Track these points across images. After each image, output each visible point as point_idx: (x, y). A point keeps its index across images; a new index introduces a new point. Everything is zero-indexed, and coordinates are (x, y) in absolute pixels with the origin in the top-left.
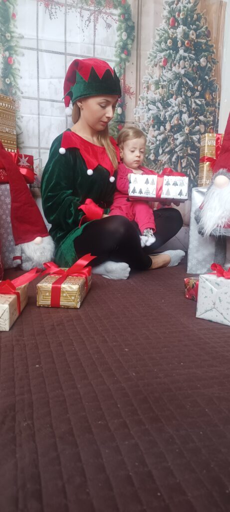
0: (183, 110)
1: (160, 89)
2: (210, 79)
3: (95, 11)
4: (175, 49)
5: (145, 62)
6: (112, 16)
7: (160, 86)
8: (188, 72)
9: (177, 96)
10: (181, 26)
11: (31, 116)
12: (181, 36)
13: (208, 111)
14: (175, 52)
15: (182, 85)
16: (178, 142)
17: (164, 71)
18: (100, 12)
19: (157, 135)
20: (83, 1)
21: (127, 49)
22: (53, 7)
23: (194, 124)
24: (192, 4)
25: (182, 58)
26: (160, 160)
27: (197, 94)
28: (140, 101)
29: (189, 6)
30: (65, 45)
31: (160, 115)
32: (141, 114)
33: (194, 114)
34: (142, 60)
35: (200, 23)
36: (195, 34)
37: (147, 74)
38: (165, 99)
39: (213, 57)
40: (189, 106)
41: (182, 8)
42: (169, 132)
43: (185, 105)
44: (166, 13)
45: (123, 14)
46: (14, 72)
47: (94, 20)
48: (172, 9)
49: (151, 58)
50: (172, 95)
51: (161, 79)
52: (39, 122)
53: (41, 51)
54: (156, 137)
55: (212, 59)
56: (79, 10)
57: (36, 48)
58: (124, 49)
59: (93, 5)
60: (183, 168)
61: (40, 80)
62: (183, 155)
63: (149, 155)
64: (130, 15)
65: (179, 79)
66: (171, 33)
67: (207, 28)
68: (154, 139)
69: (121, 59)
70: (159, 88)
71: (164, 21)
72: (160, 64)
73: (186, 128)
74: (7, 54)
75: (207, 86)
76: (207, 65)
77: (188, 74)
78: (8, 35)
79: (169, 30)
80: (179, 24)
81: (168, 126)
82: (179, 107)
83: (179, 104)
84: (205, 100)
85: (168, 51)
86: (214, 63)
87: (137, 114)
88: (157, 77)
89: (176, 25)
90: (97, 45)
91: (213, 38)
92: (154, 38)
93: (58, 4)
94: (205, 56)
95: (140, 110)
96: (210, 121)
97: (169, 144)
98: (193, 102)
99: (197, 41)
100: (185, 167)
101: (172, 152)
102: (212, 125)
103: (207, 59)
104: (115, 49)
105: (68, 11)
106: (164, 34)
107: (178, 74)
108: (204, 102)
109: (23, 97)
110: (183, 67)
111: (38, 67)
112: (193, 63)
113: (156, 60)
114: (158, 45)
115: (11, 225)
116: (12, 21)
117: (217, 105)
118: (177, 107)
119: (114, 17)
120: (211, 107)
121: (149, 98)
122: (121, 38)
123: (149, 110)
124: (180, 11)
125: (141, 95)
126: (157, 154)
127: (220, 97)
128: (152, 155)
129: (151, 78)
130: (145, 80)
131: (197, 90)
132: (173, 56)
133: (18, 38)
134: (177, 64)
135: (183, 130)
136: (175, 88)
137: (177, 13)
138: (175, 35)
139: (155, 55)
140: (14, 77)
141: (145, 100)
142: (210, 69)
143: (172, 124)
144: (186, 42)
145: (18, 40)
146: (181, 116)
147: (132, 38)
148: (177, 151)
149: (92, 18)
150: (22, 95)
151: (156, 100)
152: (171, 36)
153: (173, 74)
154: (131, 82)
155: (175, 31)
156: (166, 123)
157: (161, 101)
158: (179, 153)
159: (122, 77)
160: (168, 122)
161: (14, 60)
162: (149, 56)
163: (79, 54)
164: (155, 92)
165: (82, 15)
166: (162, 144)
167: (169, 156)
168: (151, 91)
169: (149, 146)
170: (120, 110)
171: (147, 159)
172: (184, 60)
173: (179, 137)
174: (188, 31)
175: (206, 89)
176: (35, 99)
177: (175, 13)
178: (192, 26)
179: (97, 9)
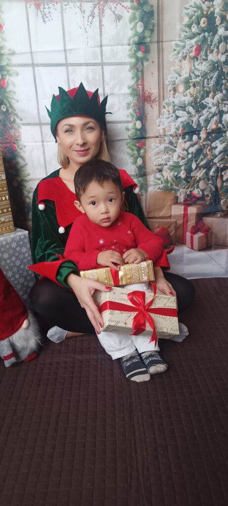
0: (224, 109)
1: (192, 88)
3: (99, 1)
4: (212, 28)
5: (170, 57)
6: (122, 3)
9: (215, 92)
11: (34, 144)
12: (220, 10)
14: (211, 33)
15: (222, 78)
16: (217, 152)
17: (196, 63)
19: (189, 147)
21: (145, 43)
22: (46, 6)
25: (223, 38)
26: (194, 177)
28: (164, 107)
30: (65, 53)
31: (192, 121)
32: (166, 124)
34: (165, 54)
37: (173, 72)
38: (198, 100)
42: (204, 141)
46: (9, 96)
47: (99, 13)
49: (178, 49)
50: (208, 93)
51: (192, 74)
52: (44, 150)
53: (38, 65)
56: (78, 4)
57: (30, 62)
58: (141, 44)
60: (224, 182)
61: (39, 101)
62: (224, 166)
63: (179, 172)
65: (218, 69)
66: (205, 9)
68: (185, 152)
69: (137, 59)
70: (190, 87)
72: (191, 54)
79: (203, 5)
81: (203, 135)
82: (218, 106)
83: (218, 102)
85: (202, 35)
87: (161, 125)
88: (186, 73)
90: (106, 46)
92: (181, 20)
93: (51, 1)
95: (165, 119)
97: (205, 155)
101: (208, 166)
104: (128, 47)
105: (64, 7)
106: (195, 12)
107: (217, 62)
109: (23, 124)
110: (223, 51)
111: (36, 88)
113: (185, 51)
114: (187, 29)
118: (216, 107)
119: (125, 4)
121: (177, 102)
122: (136, 30)
125: (166, 101)
126: (189, 170)
128: (182, 172)
129: (178, 76)
130: (171, 80)
132: (209, 40)
133: (9, 54)
134: (216, 50)
135: (224, 135)
136: (212, 83)
139: (184, 44)
140: (9, 102)
141: (171, 107)
143: (208, 131)
145: (9, 57)
146: (221, 117)
147: (151, 27)
148: (217, 162)
149: (96, 11)
150: (23, 122)
151: (186, 104)
152: (205, 13)
153: (210, 65)
154: (151, 87)
155: (211, 3)
156: (201, 131)
157: (193, 104)
158: (218, 165)
159: (140, 82)
160: (204, 129)
161: (7, 82)
162: (174, 47)
163: (82, 61)
164: (185, 94)
165: (83, 10)
166: (195, 157)
167: (205, 170)
168: (179, 93)
169: (178, 162)
170: (139, 125)
171: (177, 178)
172: (225, 42)
173: (218, 145)
176: (37, 125)
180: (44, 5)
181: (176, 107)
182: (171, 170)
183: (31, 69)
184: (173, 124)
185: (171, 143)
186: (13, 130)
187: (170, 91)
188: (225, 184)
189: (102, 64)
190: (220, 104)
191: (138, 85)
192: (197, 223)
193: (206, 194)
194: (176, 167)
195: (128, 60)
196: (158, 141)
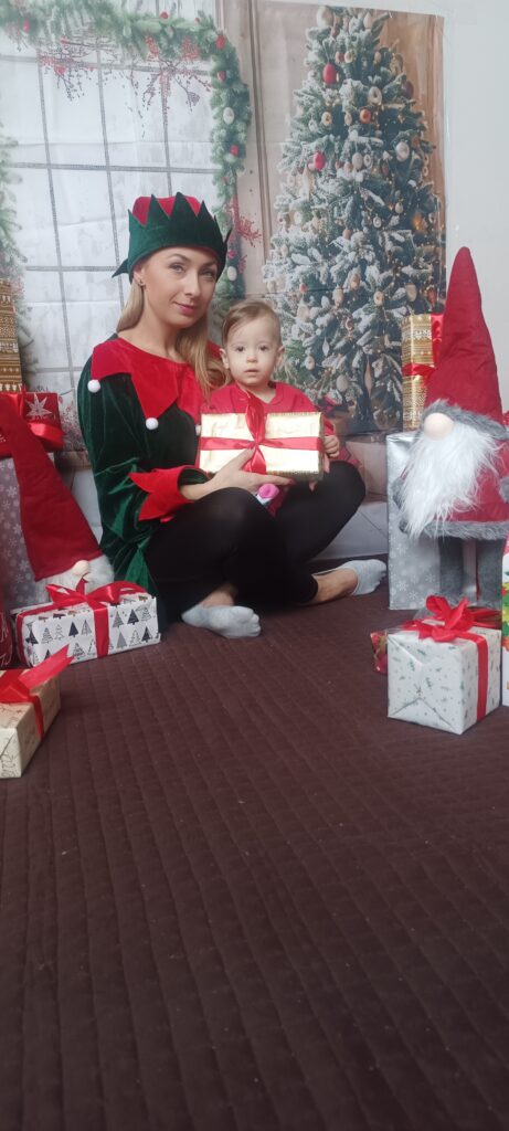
0: (367, 257)
1: (315, 218)
2: (419, 185)
3: (162, 70)
4: (339, 130)
5: (278, 167)
6: (200, 77)
7: (313, 213)
8: (371, 176)
9: (351, 229)
10: (349, 81)
11: (48, 305)
12: (350, 103)
13: (420, 254)
14: (339, 137)
15: (360, 207)
16: (361, 327)
17: (319, 181)
18: (173, 71)
19: (317, 317)
20: (136, 52)
21: (237, 143)
23: (393, 284)
24: (369, 30)
25: (356, 147)
26: (327, 368)
27: (395, 220)
28: (274, 248)
29: (363, 35)
30: (106, 149)
31: (319, 273)
32: (277, 275)
33: (391, 262)
34: (270, 161)
35: (389, 68)
36: (379, 94)
37: (284, 191)
38: (326, 239)
39: (422, 138)
40: (379, 249)
41: (347, 41)
42: (339, 307)
43: (370, 247)
44: (312, 57)
45: (221, 70)
46: (4, 217)
47: (161, 88)
48: (327, 47)
49: (290, 155)
50: (341, 230)
51: (316, 200)
52: (65, 316)
53: (58, 167)
54: (313, 322)
55: (421, 142)
56: (127, 72)
57: (45, 162)
58: (231, 143)
59: (157, 59)
60: (376, 380)
61: (60, 229)
62: (375, 353)
63: (302, 359)
64: (235, 69)
65: (352, 193)
66: (328, 99)
67: (404, 78)
68: (311, 325)
69: (226, 164)
70: (312, 216)
71: (311, 73)
72: (310, 165)
73: (377, 294)
75: (414, 201)
76: (410, 156)
77: (371, 182)
79: (323, 93)
80: (343, 77)
81: (337, 296)
82: (358, 253)
83: (358, 246)
84: (414, 231)
85: (325, 137)
86: (427, 150)
87: (269, 276)
88: (304, 194)
89: (338, 79)
90: (174, 140)
91: (420, 97)
92: (293, 112)
93: (83, 65)
94: (405, 138)
95: (274, 267)
96: (428, 274)
97: (344, 332)
98: (387, 239)
99: (386, 108)
100: (381, 377)
101: (349, 350)
102: (433, 282)
103: (409, 143)
104: (212, 146)
105: (104, 77)
106: (312, 101)
107: (351, 183)
108: (410, 235)
109: (28, 269)
110: (359, 166)
111: (53, 203)
112: (380, 156)
113: (301, 159)
114: (302, 126)
115: (22, 541)
117: (439, 239)
118: (354, 253)
119: (203, 78)
120: (425, 244)
121: (292, 240)
122: (222, 120)
123: (295, 265)
124: (343, 49)
125: (275, 236)
126: (318, 357)
127: (444, 221)
128: (307, 359)
129: (293, 199)
130: (281, 203)
131: (394, 213)
132: (336, 147)
133: (7, 146)
134: (347, 163)
135: (370, 300)
136: (346, 214)
137: (337, 54)
138: (337, 101)
139: (297, 148)
140: (4, 228)
141: (284, 247)
142: (419, 165)
143: (345, 291)
144: (362, 113)
145: (7, 150)
146: (363, 270)
147: (246, 117)
148: (362, 344)
149: (157, 85)
150: (28, 264)
151: (308, 244)
152: (328, 104)
153: (340, 185)
154: (251, 210)
155: (336, 92)
156: (332, 289)
157: (318, 245)
158: (365, 349)
159: (231, 204)
160: (338, 287)
161: (1, 193)
162: (284, 152)
163: (136, 165)
164: (304, 227)
165: (135, 83)
166: (327, 335)
167: (345, 357)
168: (295, 225)
169: (301, 342)
170: (231, 274)
171: (300, 369)
172: (360, 152)
173: (362, 316)
174: (365, 90)
175: (413, 207)
176: (53, 269)
177: (334, 53)
178: (373, 77)
179: (165, 65)
180: (70, 71)
181: (291, 248)
183: (45, 171)
184: (289, 275)
185: (286, 308)
187: (281, 220)
188: (378, 384)
189: (169, 170)
190: (360, 250)
191: (228, 207)
193: (348, 399)
194: (298, 351)
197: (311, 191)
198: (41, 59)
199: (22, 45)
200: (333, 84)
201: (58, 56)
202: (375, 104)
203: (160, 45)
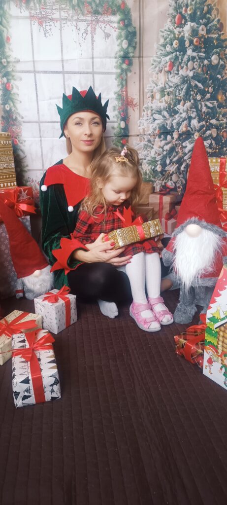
0: (192, 115)
1: (166, 97)
2: (222, 77)
3: (92, 21)
4: (182, 49)
5: (149, 70)
6: (111, 24)
7: (166, 93)
8: (197, 73)
9: (185, 101)
10: (189, 23)
11: (34, 139)
12: (189, 35)
13: (220, 113)
14: (182, 53)
15: (190, 89)
16: (186, 150)
17: (170, 76)
18: (98, 21)
19: (164, 145)
20: (79, 12)
21: (129, 57)
22: (48, 24)
23: (204, 128)
25: (191, 58)
26: (168, 171)
27: (208, 96)
28: (144, 111)
30: (63, 63)
31: (167, 124)
32: (145, 125)
33: (204, 117)
34: (145, 67)
35: (211, 15)
36: (205, 30)
37: (151, 82)
38: (172, 106)
39: (226, 52)
40: (199, 111)
42: (176, 140)
43: (194, 110)
44: (171, 11)
45: (123, 20)
46: (13, 97)
47: (92, 31)
48: (179, 5)
49: (155, 64)
50: (179, 101)
51: (166, 85)
52: (41, 145)
53: (39, 72)
55: (225, 54)
56: (74, 23)
57: (32, 69)
58: (126, 58)
59: (90, 15)
61: (39, 102)
63: (156, 166)
64: (130, 20)
65: (187, 83)
66: (177, 33)
67: (219, 20)
68: (161, 149)
69: (122, 70)
70: (165, 95)
71: (169, 20)
72: (165, 69)
73: (196, 134)
74: (5, 80)
75: (219, 86)
76: (219, 62)
77: (197, 76)
78: (4, 60)
79: (175, 30)
80: (186, 21)
81: (175, 135)
82: (187, 113)
83: (188, 109)
84: (218, 101)
85: (175, 54)
87: (141, 126)
88: (162, 84)
89: (183, 22)
90: (96, 58)
91: (226, 31)
92: (158, 41)
93: (52, 19)
94: (217, 53)
95: (144, 121)
96: (223, 124)
97: (177, 153)
98: (203, 106)
99: (208, 37)
101: (180, 162)
103: (219, 56)
104: (115, 60)
105: (63, 25)
106: (169, 35)
107: (186, 77)
108: (216, 103)
109: (24, 122)
110: (191, 68)
111: (36, 90)
112: (203, 62)
113: (161, 66)
114: (162, 48)
116: (7, 45)
118: (185, 113)
119: (113, 25)
120: (223, 108)
121: (154, 107)
122: (121, 46)
123: (155, 120)
124: (187, 6)
125: (145, 106)
126: (164, 165)
128: (158, 166)
129: (155, 86)
130: (149, 89)
131: (208, 92)
132: (180, 57)
133: (14, 62)
134: (185, 67)
135: (192, 137)
136: (182, 93)
137: (184, 9)
138: (182, 34)
139: (159, 60)
140: (13, 102)
141: (150, 111)
142: (223, 67)
143: (179, 132)
144: (195, 40)
145: (15, 64)
146: (190, 122)
147: (134, 45)
148: (186, 159)
149: (89, 29)
150: (23, 120)
151: (162, 109)
152: (177, 36)
153: (181, 78)
154: (133, 92)
155: (182, 29)
156: (173, 132)
157: (167, 109)
158: (188, 161)
159: (124, 89)
160: (176, 130)
161: (12, 85)
162: (152, 62)
163: (77, 70)
164: (161, 100)
165: (78, 28)
166: (169, 154)
167: (177, 165)
168: (156, 99)
169: (155, 158)
170: (123, 125)
171: (154, 171)
172: (192, 61)
173: (188, 145)
174: (198, 27)
175: (218, 89)
176: (36, 122)
177: (182, 8)
178: (202, 20)
179: (94, 18)
180: (46, 23)
182: (149, 164)
183: (33, 74)
184: (152, 125)
185: (149, 141)
186: (15, 127)
189: (93, 73)
190: (189, 111)
191: (122, 91)
192: (170, 211)
193: (177, 185)
194: (153, 162)
195: (114, 70)
196: (139, 139)
197: (166, 81)
198: (32, 17)
199: (22, 10)
200: (181, 25)
201: (40, 16)
202: (203, 35)
203: (92, 8)
